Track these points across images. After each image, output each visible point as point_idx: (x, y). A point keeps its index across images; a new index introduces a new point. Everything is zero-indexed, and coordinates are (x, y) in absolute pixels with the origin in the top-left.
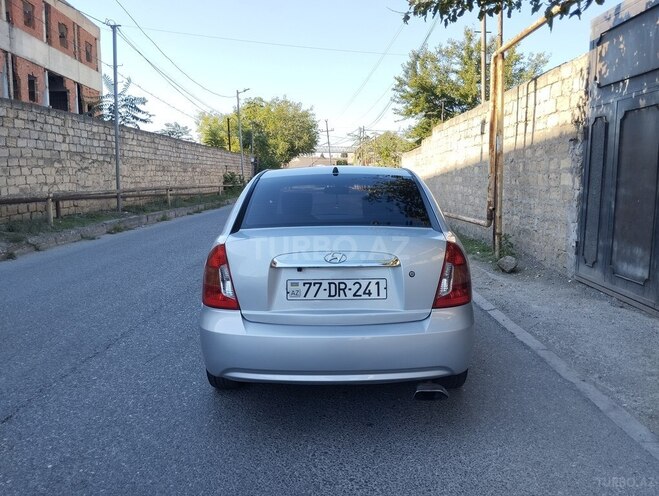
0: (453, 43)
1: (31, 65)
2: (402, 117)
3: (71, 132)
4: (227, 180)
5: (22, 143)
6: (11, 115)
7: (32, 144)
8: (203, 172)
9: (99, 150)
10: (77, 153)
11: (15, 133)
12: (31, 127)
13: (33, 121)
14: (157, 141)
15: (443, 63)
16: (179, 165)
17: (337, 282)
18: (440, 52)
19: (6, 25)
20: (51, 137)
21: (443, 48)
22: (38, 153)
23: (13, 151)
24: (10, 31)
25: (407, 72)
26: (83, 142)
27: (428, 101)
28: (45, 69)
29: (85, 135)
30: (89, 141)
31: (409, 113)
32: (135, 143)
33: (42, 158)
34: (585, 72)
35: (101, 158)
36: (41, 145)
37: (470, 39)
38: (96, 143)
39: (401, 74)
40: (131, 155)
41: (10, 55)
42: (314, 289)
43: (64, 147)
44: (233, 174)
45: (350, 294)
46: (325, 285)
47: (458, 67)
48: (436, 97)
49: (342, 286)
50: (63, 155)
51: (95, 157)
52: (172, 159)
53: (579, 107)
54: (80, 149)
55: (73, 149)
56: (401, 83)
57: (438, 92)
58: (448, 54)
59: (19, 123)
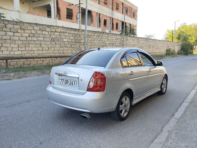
1: (117, 20)
3: (110, 38)
4: (167, 51)
5: (95, 42)
6: (93, 35)
7: (98, 42)
8: (157, 48)
9: (118, 43)
10: (111, 44)
11: (93, 39)
12: (98, 37)
13: (99, 36)
14: (139, 39)
16: (147, 46)
17: (67, 80)
19: (111, 10)
20: (104, 40)
22: (100, 44)
23: (92, 44)
24: (112, 12)
26: (114, 41)
28: (121, 21)
29: (114, 39)
30: (115, 40)
32: (131, 40)
33: (101, 45)
35: (119, 45)
36: (101, 42)
38: (118, 41)
40: (129, 43)
41: (112, 18)
42: (62, 81)
43: (108, 42)
44: (170, 49)
45: (69, 83)
46: (64, 80)
49: (68, 81)
50: (107, 44)
51: (117, 45)
52: (145, 45)
54: (112, 43)
55: (110, 42)
59: (94, 37)
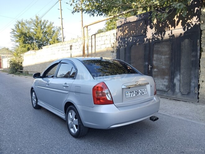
0: (32, 20)
2: (15, 43)
15: (28, 26)
17: (137, 91)
18: (27, 22)
21: (27, 21)
25: (16, 27)
27: (24, 38)
31: (17, 41)
34: (115, 34)
37: (38, 19)
39: (14, 28)
45: (140, 94)
46: (134, 92)
47: (33, 28)
48: (27, 37)
49: (138, 92)
53: (113, 43)
56: (14, 31)
57: (28, 35)
58: (29, 23)
